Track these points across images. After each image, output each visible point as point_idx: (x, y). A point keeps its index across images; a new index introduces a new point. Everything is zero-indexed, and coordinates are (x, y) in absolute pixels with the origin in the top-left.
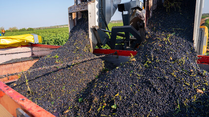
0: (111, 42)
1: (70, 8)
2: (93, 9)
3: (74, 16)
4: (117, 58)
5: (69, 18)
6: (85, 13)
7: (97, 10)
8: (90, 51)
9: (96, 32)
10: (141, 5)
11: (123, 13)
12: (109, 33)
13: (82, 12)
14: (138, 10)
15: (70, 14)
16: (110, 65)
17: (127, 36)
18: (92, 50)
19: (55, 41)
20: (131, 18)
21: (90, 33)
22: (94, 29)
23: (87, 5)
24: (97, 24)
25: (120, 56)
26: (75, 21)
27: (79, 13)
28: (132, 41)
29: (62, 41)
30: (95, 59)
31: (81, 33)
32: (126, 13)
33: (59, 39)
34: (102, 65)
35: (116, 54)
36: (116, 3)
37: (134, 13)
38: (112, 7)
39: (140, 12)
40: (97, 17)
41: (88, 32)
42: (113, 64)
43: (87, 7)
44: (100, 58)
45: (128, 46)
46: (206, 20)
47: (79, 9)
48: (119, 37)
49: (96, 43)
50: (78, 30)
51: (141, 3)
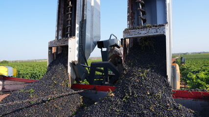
0: (90, 77)
1: (51, 43)
2: (73, 44)
3: (54, 50)
4: (96, 93)
5: (49, 52)
6: (65, 48)
7: (77, 46)
8: (67, 86)
9: (75, 67)
10: (119, 43)
11: (102, 50)
12: (88, 68)
13: (62, 47)
14: (116, 48)
15: (50, 48)
16: (88, 101)
17: (105, 71)
18: (70, 85)
19: (32, 75)
20: (110, 55)
21: (69, 68)
22: (73, 64)
23: (67, 41)
24: (76, 59)
25: (98, 92)
26: (55, 55)
27: (59, 47)
28: (111, 76)
29: (39, 75)
30: (72, 94)
31: (61, 67)
32: (104, 49)
33: (36, 73)
34: (80, 100)
35: (94, 89)
36: (96, 40)
37: (112, 50)
38: (92, 44)
39: (118, 49)
40: (77, 52)
41: (67, 67)
42: (91, 99)
43: (68, 42)
44: (79, 93)
45: (107, 81)
47: (59, 44)
48: (98, 73)
49: (75, 77)
50: (57, 64)
51: (119, 42)
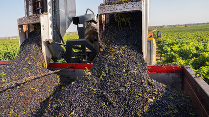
0: (67, 55)
1: (20, 20)
2: (46, 20)
3: (25, 28)
4: (74, 71)
5: (19, 30)
6: (38, 26)
7: (50, 23)
8: (43, 66)
9: (50, 46)
10: (96, 19)
11: (78, 26)
12: (65, 46)
13: (33, 24)
14: (93, 23)
15: (21, 26)
16: (66, 80)
17: (83, 48)
18: (46, 65)
19: (5, 54)
20: (86, 31)
21: (44, 48)
22: (47, 43)
23: (39, 17)
24: (51, 37)
25: (76, 70)
26: (27, 34)
27: (31, 25)
28: (89, 53)
29: (14, 54)
30: (49, 74)
31: (34, 46)
32: (81, 26)
33: (9, 53)
34: (57, 80)
35: (72, 68)
36: (71, 15)
37: (89, 26)
38: (67, 20)
39: (95, 25)
40: (51, 30)
41: (41, 46)
42: (69, 78)
43: (39, 20)
44: (55, 73)
45: (85, 58)
46: (154, 32)
47: (30, 22)
48: (74, 50)
49: (51, 57)
50: (30, 44)
51: (95, 16)
